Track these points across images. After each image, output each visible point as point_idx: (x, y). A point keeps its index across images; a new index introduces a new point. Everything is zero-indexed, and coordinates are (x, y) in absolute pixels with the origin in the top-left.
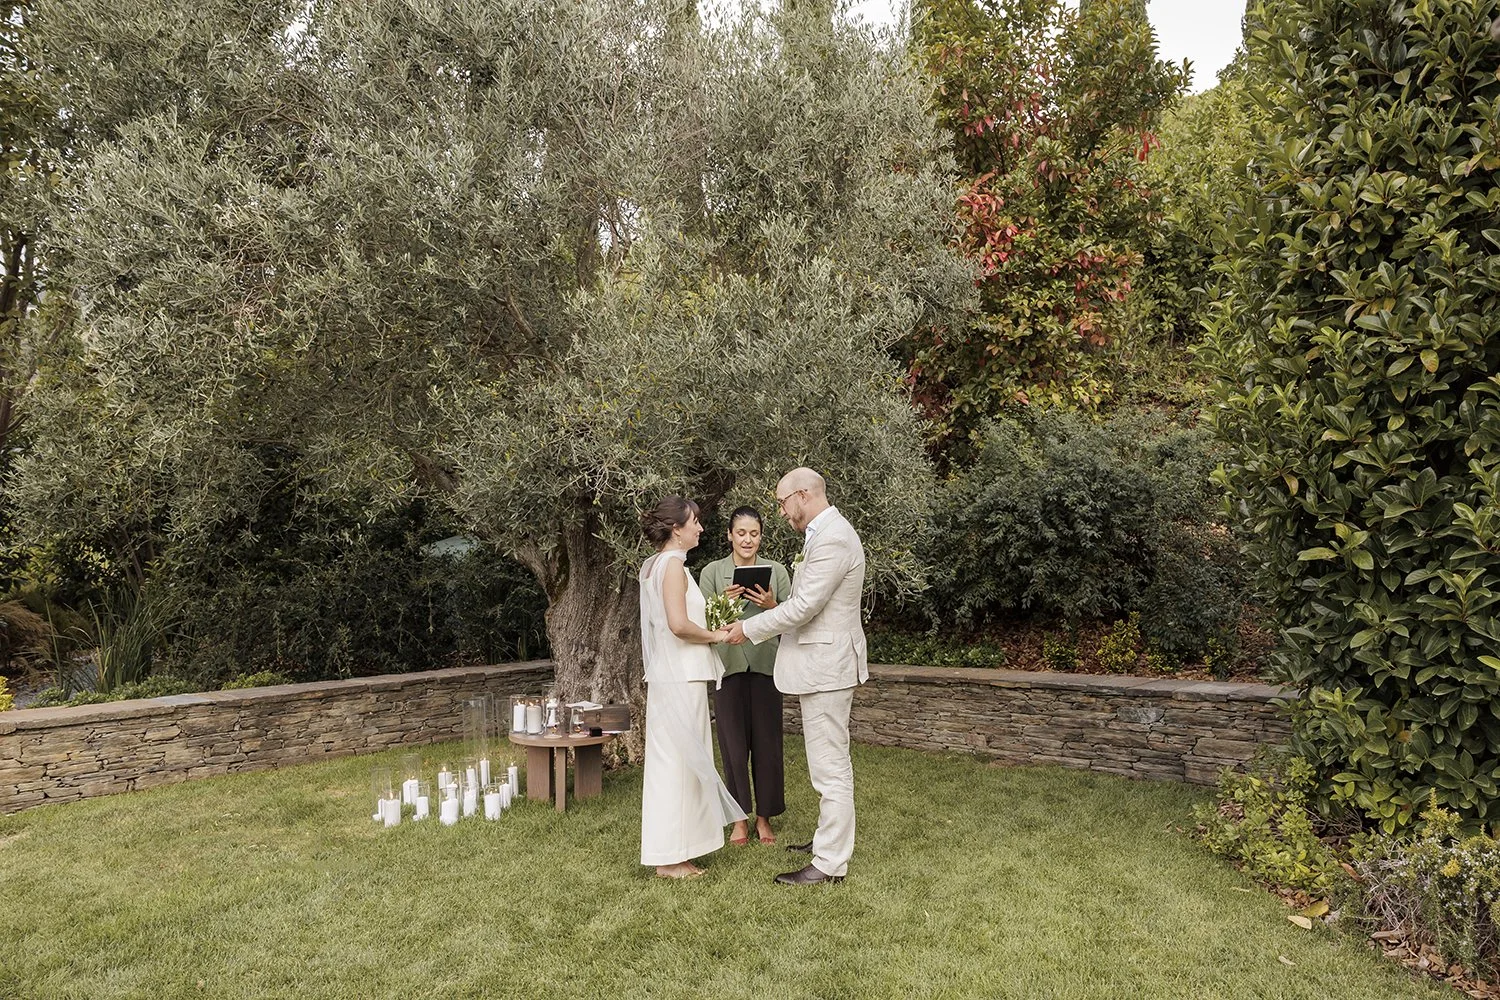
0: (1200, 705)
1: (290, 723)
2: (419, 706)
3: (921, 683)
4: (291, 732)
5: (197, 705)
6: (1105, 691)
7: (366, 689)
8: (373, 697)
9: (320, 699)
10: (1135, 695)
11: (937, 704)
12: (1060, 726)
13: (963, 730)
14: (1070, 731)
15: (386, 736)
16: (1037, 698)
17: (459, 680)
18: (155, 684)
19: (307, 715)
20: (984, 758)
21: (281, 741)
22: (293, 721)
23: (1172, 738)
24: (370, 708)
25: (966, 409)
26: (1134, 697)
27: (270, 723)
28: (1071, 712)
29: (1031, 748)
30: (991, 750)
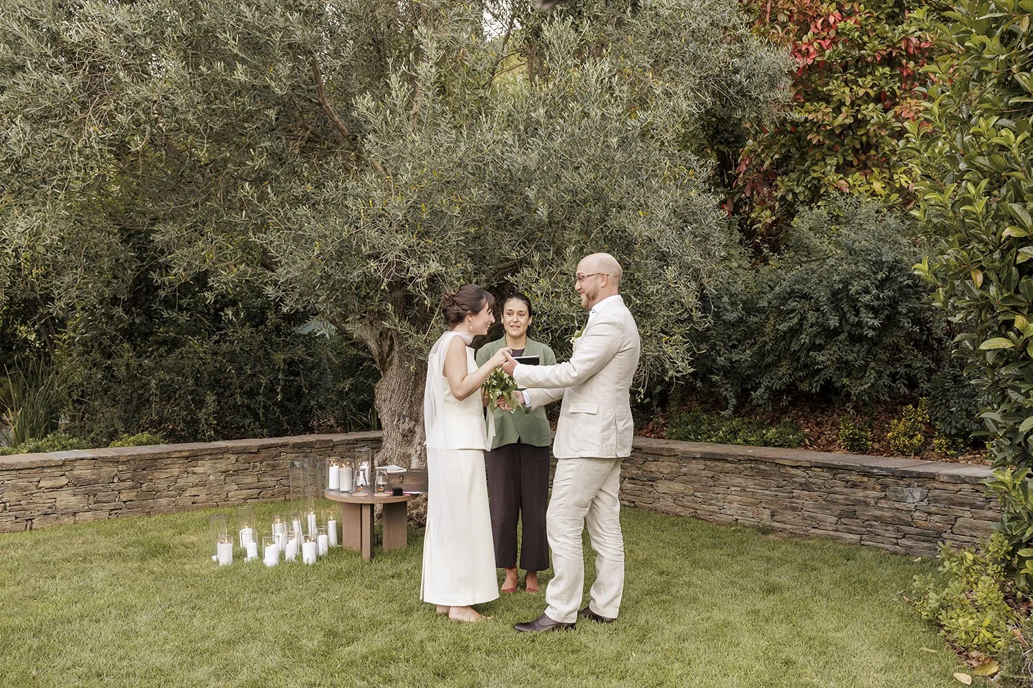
0: (960, 486)
1: (161, 478)
2: (274, 467)
3: (715, 460)
4: (162, 485)
5: (82, 459)
6: (875, 471)
7: (226, 451)
8: (233, 458)
9: (187, 458)
10: (902, 475)
11: (730, 479)
12: (834, 502)
13: (751, 504)
14: (844, 508)
15: (244, 493)
16: (816, 476)
17: (310, 445)
18: (53, 441)
19: (175, 471)
20: (765, 531)
21: (154, 493)
22: (163, 476)
23: (935, 518)
24: (230, 467)
25: (790, 197)
26: (902, 478)
27: (144, 477)
28: (845, 490)
29: (809, 522)
30: (775, 524)
